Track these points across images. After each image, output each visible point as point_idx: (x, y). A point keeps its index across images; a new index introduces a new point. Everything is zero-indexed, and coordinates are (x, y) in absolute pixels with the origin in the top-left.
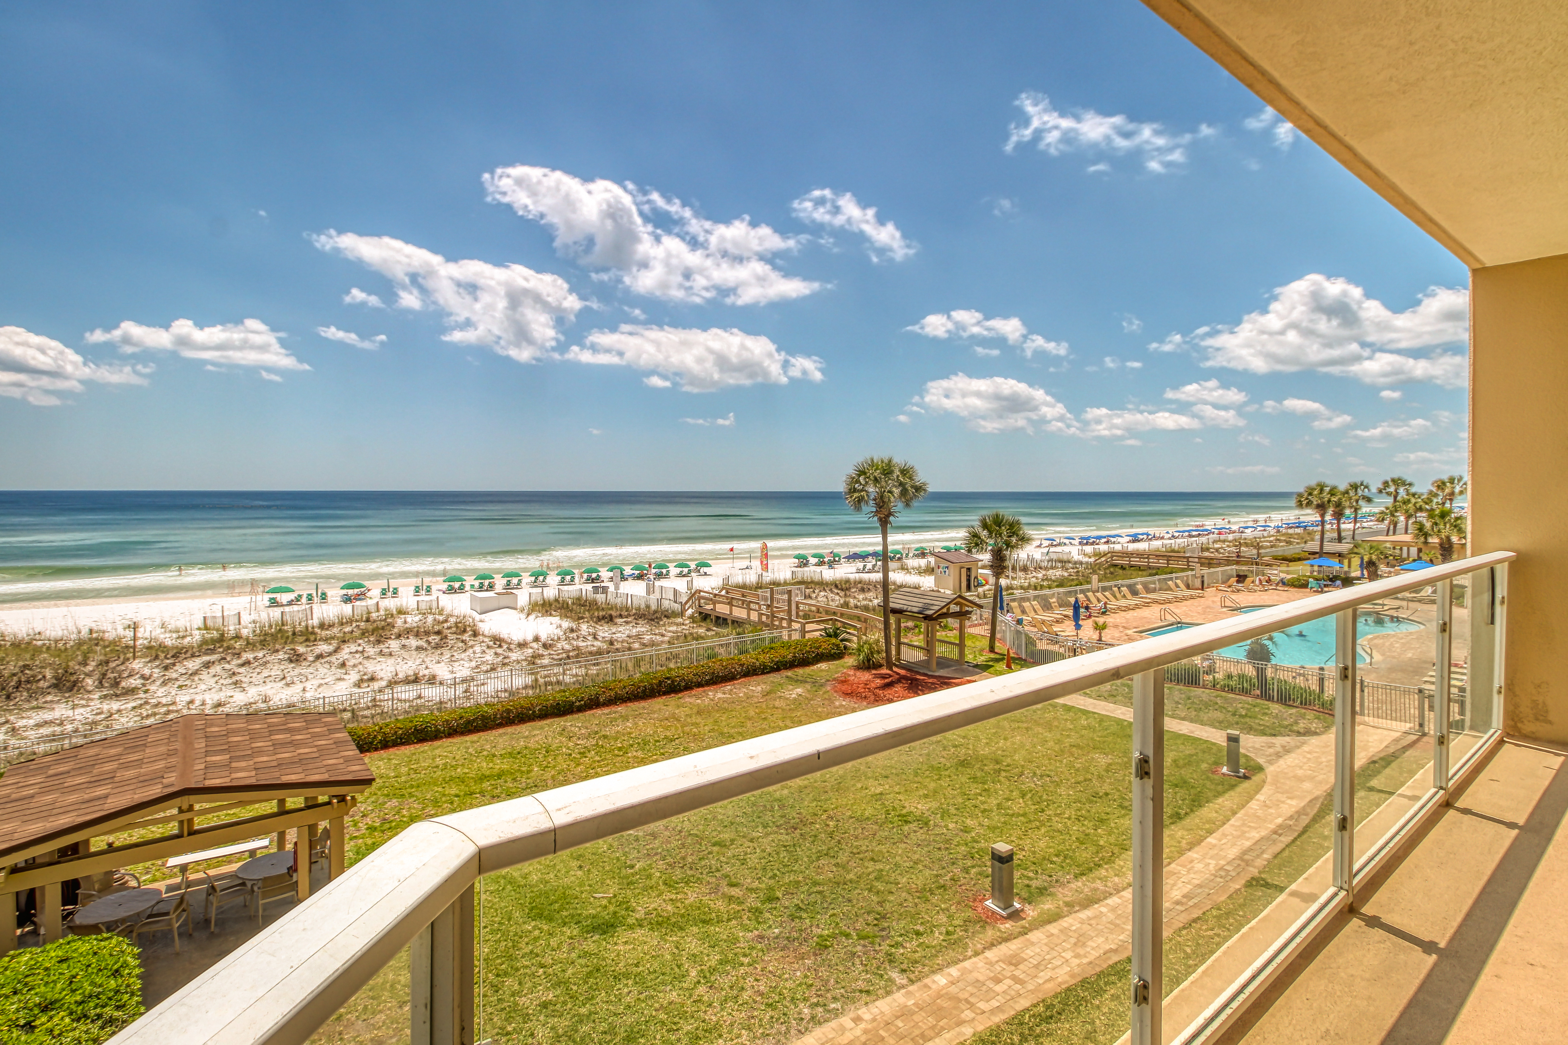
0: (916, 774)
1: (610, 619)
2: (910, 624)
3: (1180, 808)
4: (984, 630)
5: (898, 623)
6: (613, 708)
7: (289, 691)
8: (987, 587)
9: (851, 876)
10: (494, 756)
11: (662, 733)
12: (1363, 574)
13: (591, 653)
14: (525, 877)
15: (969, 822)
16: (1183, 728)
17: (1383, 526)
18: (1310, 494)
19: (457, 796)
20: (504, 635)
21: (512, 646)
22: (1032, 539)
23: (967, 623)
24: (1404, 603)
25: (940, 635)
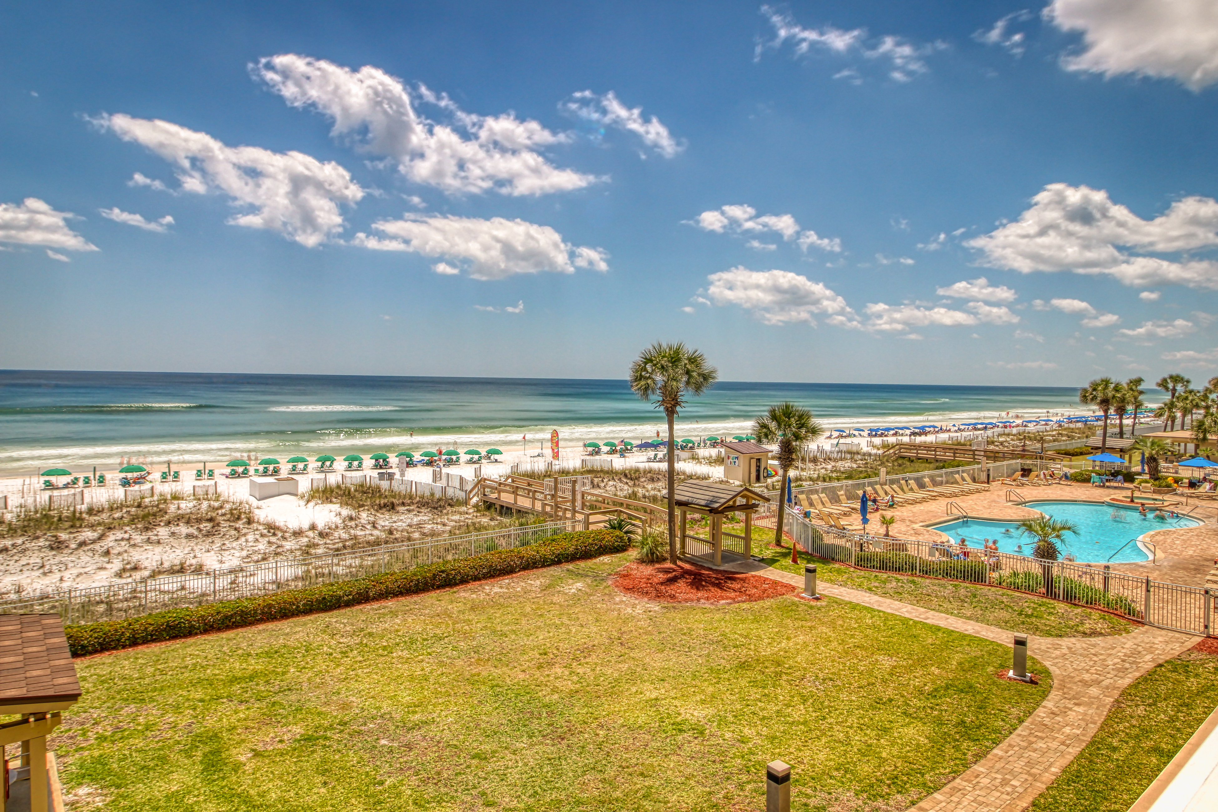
0: (694, 678)
1: (392, 507)
2: (697, 516)
3: (965, 715)
4: (771, 523)
5: (684, 514)
6: (383, 603)
7: (46, 581)
8: (775, 479)
9: (618, 794)
10: (249, 655)
11: (431, 630)
12: (1143, 470)
13: (368, 543)
14: (262, 795)
15: (746, 731)
16: (970, 627)
17: (1160, 422)
18: (1094, 390)
19: (202, 701)
20: (280, 523)
21: (287, 535)
22: (822, 430)
23: (754, 516)
24: (1184, 500)
25: (726, 527)
